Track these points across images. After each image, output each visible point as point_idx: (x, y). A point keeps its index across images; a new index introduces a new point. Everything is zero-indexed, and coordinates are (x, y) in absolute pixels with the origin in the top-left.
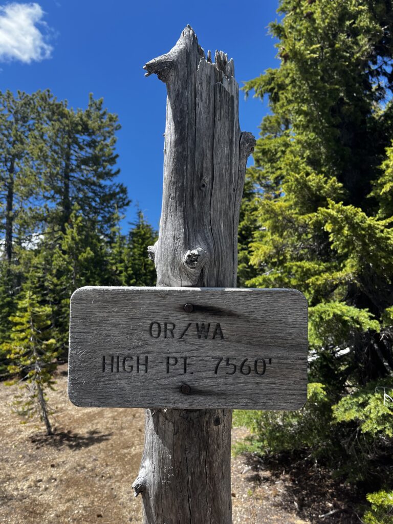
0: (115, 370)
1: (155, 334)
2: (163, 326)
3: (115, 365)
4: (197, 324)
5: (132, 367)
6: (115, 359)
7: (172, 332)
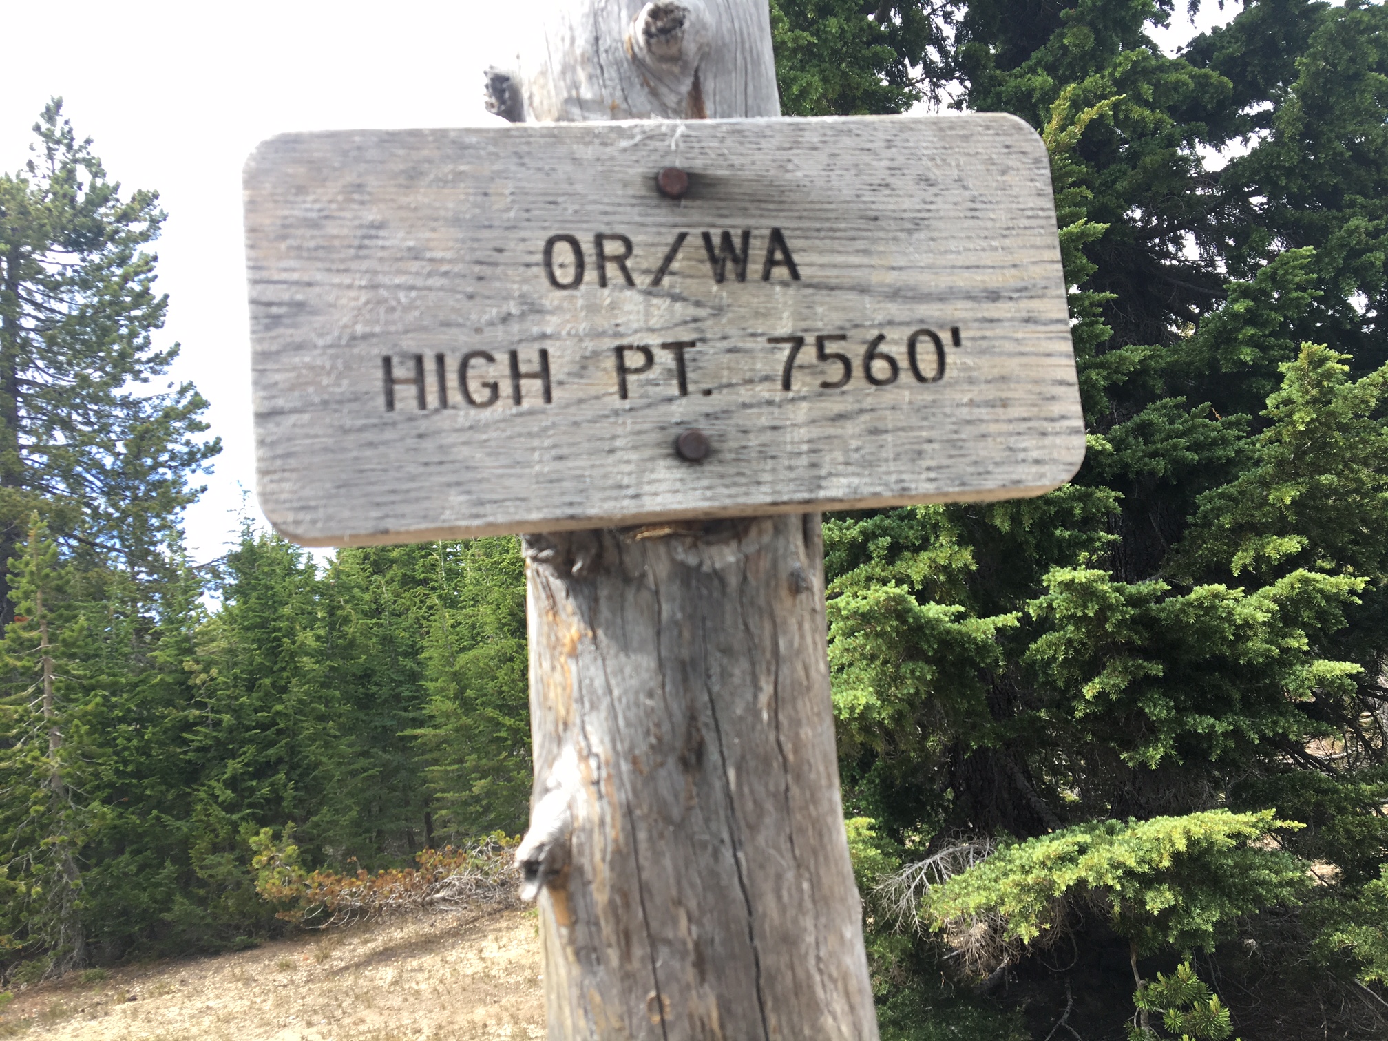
0: (432, 399)
1: (565, 276)
2: (588, 248)
3: (431, 381)
4: (706, 237)
5: (494, 387)
6: (430, 366)
7: (624, 269)
